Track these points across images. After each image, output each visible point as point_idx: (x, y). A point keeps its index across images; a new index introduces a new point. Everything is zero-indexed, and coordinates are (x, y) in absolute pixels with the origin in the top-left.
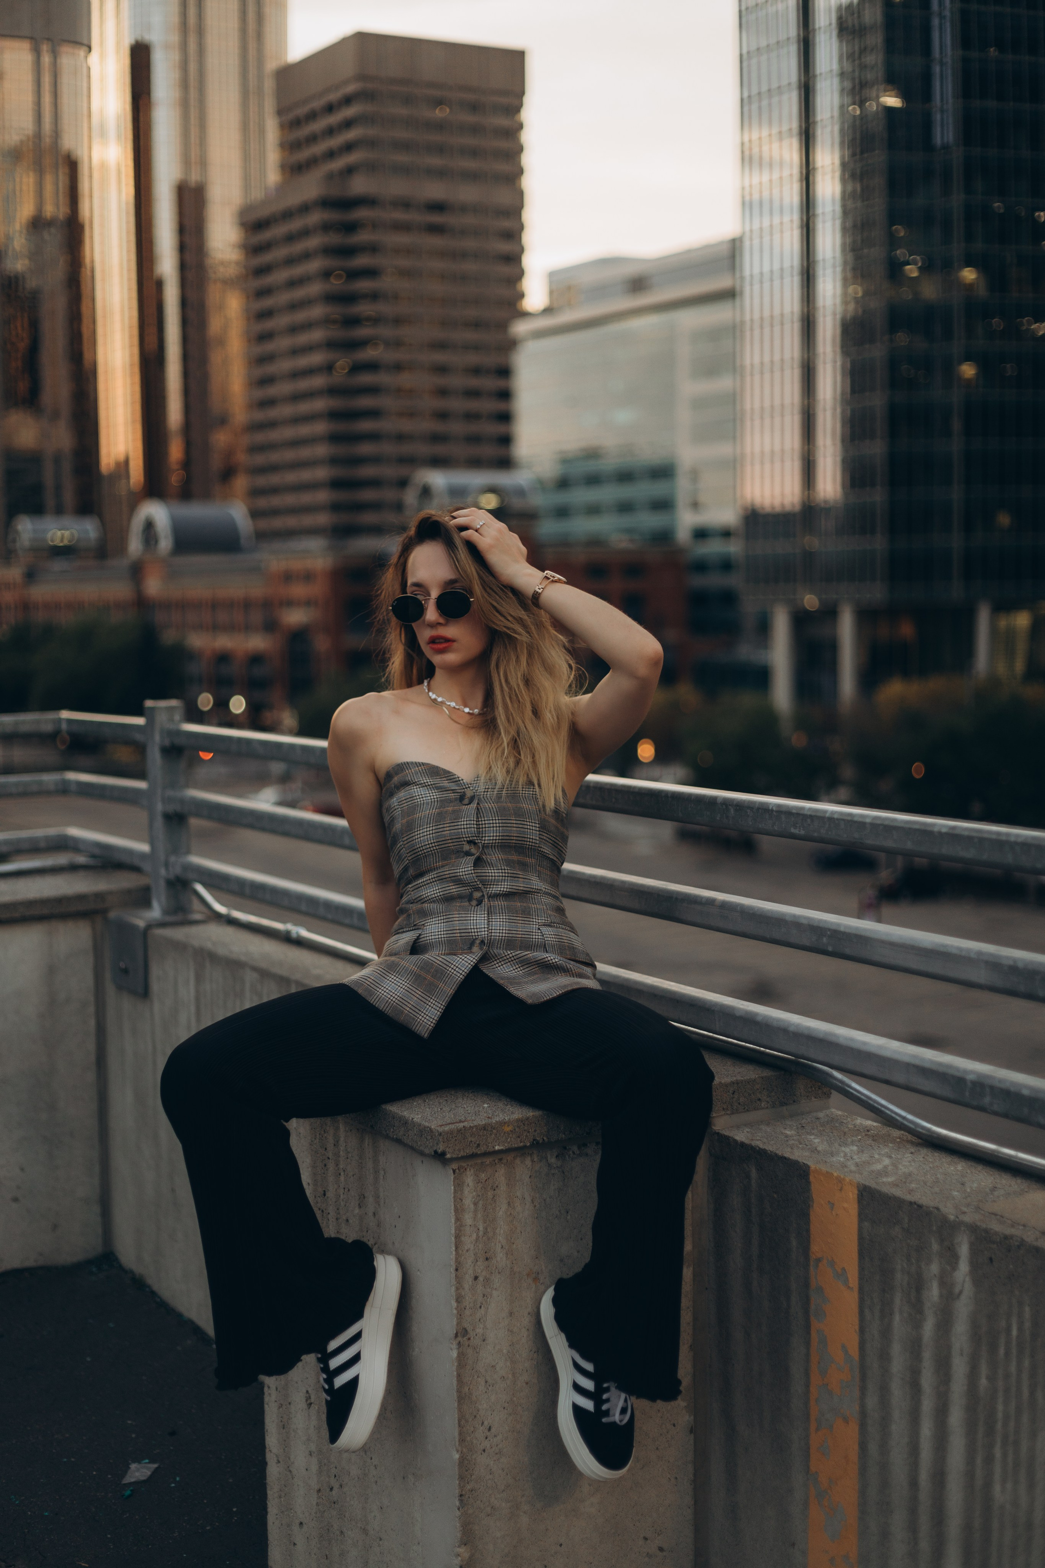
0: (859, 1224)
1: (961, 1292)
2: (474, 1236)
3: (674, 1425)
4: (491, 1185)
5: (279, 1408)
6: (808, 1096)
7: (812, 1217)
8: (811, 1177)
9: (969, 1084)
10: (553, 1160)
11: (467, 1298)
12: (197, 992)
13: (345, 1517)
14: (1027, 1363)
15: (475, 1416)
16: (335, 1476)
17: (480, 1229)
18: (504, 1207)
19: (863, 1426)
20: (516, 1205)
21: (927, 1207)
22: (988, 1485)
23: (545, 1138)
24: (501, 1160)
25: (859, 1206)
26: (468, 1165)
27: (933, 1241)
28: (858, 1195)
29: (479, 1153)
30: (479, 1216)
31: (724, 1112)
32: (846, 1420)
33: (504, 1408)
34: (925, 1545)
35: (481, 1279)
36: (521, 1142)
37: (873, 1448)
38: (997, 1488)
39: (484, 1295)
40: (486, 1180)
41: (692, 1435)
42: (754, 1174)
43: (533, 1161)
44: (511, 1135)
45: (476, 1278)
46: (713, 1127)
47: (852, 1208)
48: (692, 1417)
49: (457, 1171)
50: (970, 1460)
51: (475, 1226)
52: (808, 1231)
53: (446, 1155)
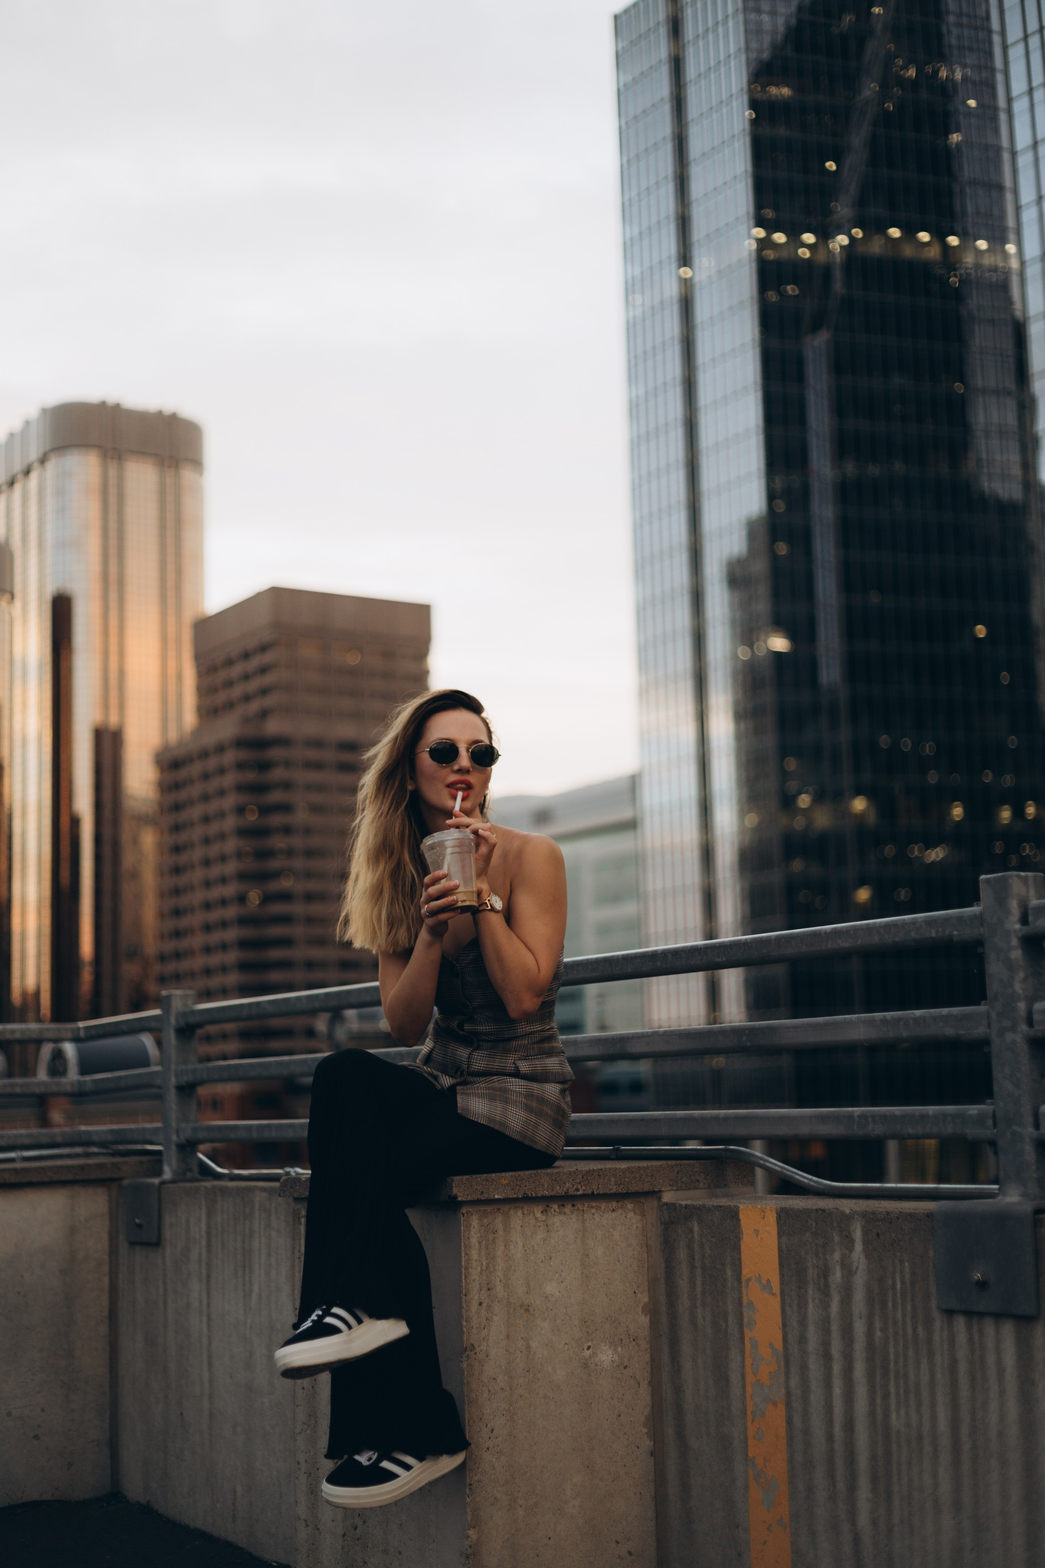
0: (778, 1241)
1: (857, 1268)
2: (479, 1269)
3: (638, 1447)
4: (491, 1229)
5: (308, 1477)
6: (736, 1183)
7: (743, 1248)
8: (740, 1215)
9: (856, 1119)
10: (539, 1215)
11: (474, 1319)
12: (209, 1227)
13: (368, 1547)
14: (909, 1307)
15: (481, 1419)
16: (359, 1515)
17: (484, 1264)
18: (502, 1248)
19: (788, 1404)
20: (511, 1248)
21: (829, 1209)
22: (887, 1416)
23: (533, 1193)
24: (499, 1209)
25: (778, 1226)
26: (474, 1211)
27: (834, 1235)
28: (777, 1217)
29: (482, 1199)
30: (483, 1253)
31: (671, 1188)
32: (775, 1404)
33: (503, 1415)
34: (841, 1486)
35: (484, 1305)
36: (515, 1194)
37: (797, 1421)
38: (894, 1416)
39: (487, 1318)
40: (488, 1225)
41: (653, 1458)
42: (696, 1228)
43: (523, 1214)
44: (507, 1188)
45: (481, 1304)
46: (663, 1200)
47: (773, 1229)
48: (652, 1442)
49: (466, 1214)
50: (872, 1402)
51: (480, 1261)
52: (740, 1259)
53: (458, 1198)
